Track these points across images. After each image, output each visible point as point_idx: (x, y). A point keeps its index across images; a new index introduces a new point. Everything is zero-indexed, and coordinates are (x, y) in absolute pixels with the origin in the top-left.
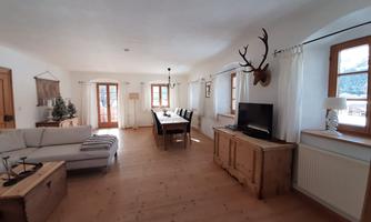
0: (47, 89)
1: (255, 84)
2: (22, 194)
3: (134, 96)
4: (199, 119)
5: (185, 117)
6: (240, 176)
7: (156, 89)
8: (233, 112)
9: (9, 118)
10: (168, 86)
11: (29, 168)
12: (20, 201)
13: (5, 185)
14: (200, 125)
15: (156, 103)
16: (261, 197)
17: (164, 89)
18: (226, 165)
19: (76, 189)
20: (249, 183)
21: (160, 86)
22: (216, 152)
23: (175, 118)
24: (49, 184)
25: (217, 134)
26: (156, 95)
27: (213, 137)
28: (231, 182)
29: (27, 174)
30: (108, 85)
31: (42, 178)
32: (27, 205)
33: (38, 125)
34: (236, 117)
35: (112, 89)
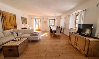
0: (24, 20)
2: (18, 45)
4: (64, 29)
6: (79, 48)
8: (76, 28)
10: (54, 19)
14: (63, 31)
18: (73, 44)
20: (82, 51)
21: (52, 19)
22: (70, 39)
24: (24, 43)
25: (70, 34)
27: (69, 36)
28: (76, 50)
33: (22, 29)
34: (77, 29)
35: (39, 20)
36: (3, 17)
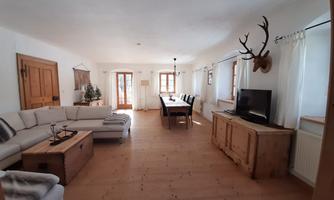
0: (81, 77)
1: (255, 70)
2: (63, 151)
3: (145, 83)
4: (202, 104)
5: (188, 102)
6: (235, 157)
7: (164, 77)
8: (233, 99)
9: (56, 99)
10: (174, 74)
11: (69, 134)
12: (61, 156)
13: (52, 144)
14: (202, 109)
15: (164, 89)
16: (253, 176)
17: (171, 77)
18: (222, 146)
19: (100, 153)
20: (243, 163)
21: (168, 74)
22: (214, 133)
23: (179, 102)
24: (81, 147)
25: (215, 117)
26: (164, 83)
27: (211, 120)
28: (227, 162)
29: (67, 138)
30: (125, 74)
31: (76, 141)
32: (66, 159)
33: (75, 104)
34: (235, 102)
35: (128, 77)
36: (22, 71)
